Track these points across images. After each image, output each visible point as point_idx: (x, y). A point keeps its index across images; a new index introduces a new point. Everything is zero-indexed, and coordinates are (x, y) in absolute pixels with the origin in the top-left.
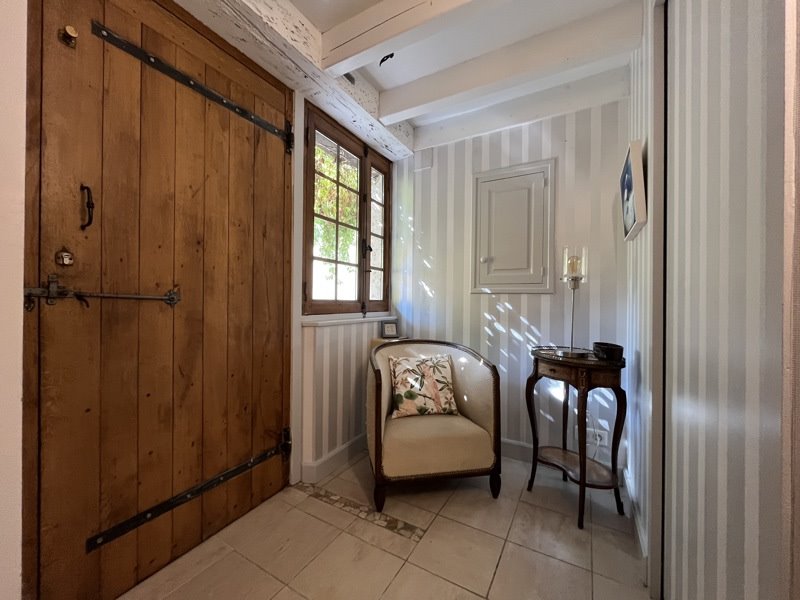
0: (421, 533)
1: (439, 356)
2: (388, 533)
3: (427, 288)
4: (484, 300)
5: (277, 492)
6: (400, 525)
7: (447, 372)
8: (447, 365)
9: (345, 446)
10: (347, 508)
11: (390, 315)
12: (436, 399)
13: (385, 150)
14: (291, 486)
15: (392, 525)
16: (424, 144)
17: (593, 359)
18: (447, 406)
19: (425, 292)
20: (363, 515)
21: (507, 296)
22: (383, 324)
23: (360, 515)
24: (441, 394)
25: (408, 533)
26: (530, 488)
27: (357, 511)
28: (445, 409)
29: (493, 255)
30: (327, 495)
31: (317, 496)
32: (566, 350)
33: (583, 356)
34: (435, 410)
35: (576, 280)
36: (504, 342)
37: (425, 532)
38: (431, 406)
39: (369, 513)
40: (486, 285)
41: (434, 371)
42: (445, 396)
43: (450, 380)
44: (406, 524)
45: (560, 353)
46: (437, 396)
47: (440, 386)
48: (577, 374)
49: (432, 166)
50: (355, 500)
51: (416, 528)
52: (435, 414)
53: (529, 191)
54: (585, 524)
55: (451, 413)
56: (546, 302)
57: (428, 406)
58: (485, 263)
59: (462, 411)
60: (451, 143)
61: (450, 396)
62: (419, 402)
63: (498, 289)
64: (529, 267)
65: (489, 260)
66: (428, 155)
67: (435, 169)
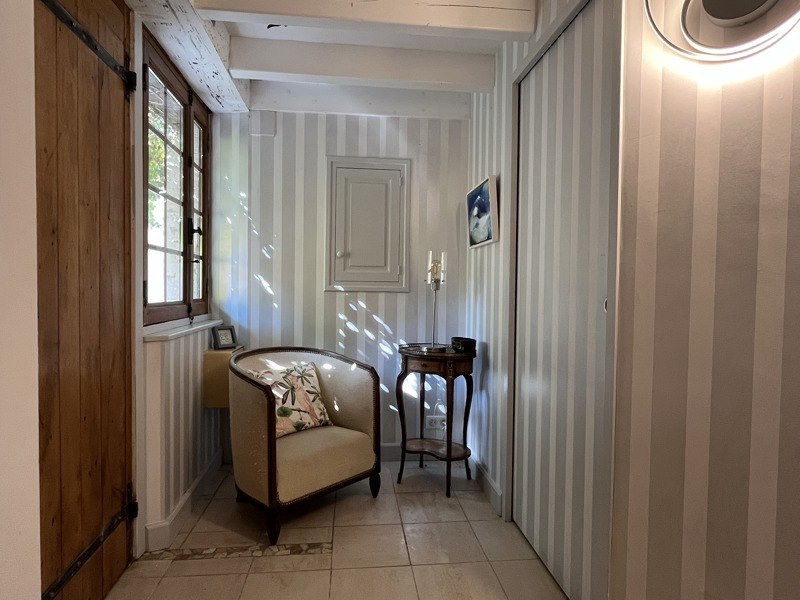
0: (330, 546)
1: (303, 363)
2: (297, 557)
3: (266, 284)
4: (340, 299)
5: (123, 572)
6: (305, 547)
7: (314, 381)
8: (313, 373)
9: (188, 495)
10: (232, 555)
11: (211, 319)
12: (310, 412)
13: (214, 100)
14: (136, 560)
15: (296, 550)
16: (264, 104)
17: (451, 353)
18: (322, 417)
19: (262, 289)
20: (259, 553)
21: (365, 294)
22: (214, 331)
23: (255, 554)
24: (314, 405)
25: (318, 550)
26: (399, 482)
27: (248, 553)
28: (321, 421)
29: (350, 249)
30: (195, 553)
31: (183, 557)
32: (429, 346)
33: (443, 350)
34: (312, 423)
35: (437, 282)
36: (361, 343)
37: (332, 543)
38: (307, 420)
39: (262, 549)
40: (340, 282)
41: (303, 382)
42: (318, 407)
43: (319, 390)
44: (309, 545)
45: (425, 349)
46: (312, 409)
47: (312, 397)
48: (445, 366)
49: (275, 134)
50: (236, 545)
51: (321, 544)
52: (312, 427)
53: (387, 186)
54: (452, 493)
55: (325, 424)
56: (401, 300)
57: (304, 421)
58: (341, 259)
59: (335, 420)
60: (300, 112)
61: (322, 406)
62: (295, 417)
63: (353, 287)
64: (386, 265)
65: (346, 255)
66: (270, 119)
67: (278, 140)
